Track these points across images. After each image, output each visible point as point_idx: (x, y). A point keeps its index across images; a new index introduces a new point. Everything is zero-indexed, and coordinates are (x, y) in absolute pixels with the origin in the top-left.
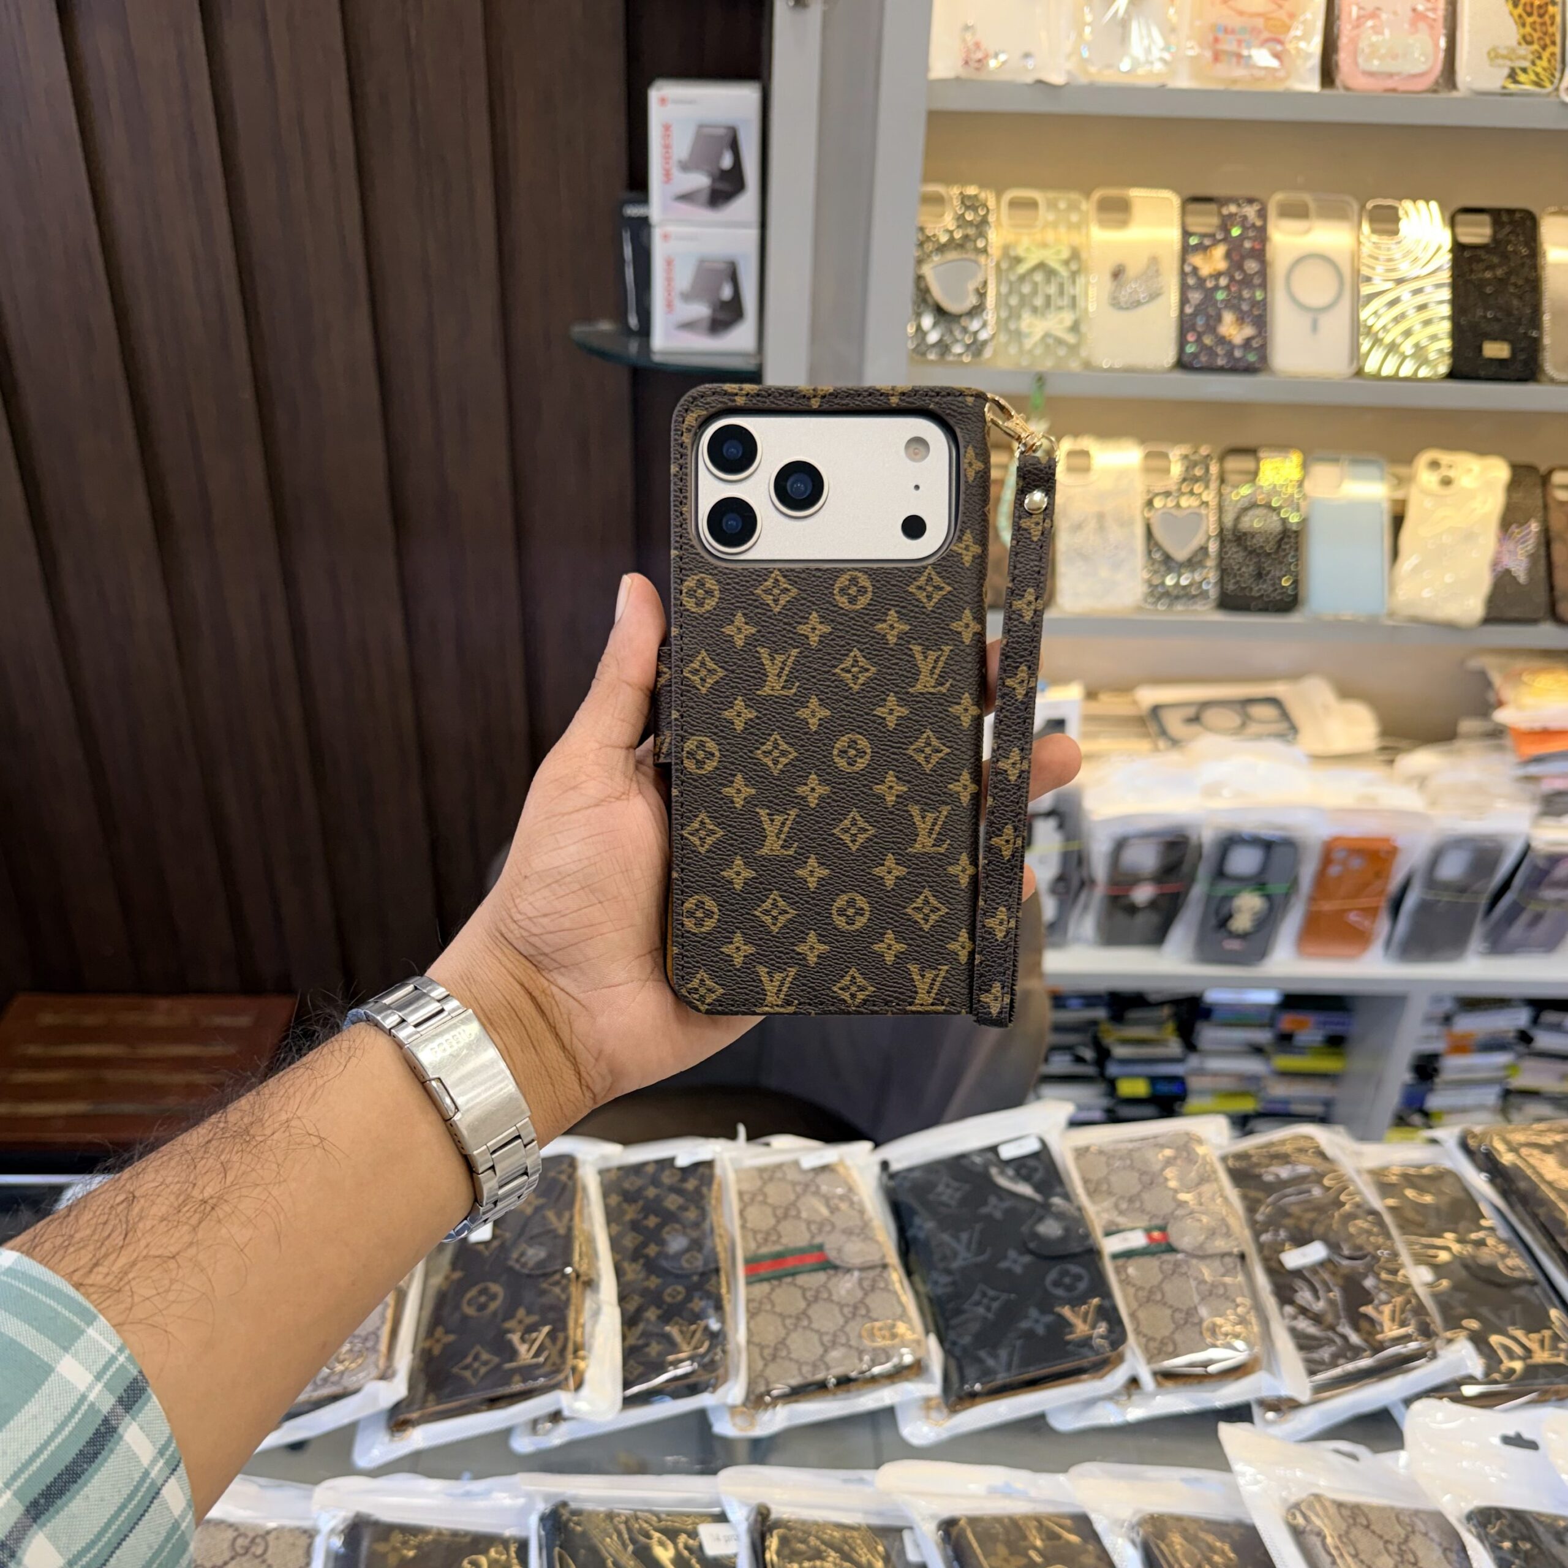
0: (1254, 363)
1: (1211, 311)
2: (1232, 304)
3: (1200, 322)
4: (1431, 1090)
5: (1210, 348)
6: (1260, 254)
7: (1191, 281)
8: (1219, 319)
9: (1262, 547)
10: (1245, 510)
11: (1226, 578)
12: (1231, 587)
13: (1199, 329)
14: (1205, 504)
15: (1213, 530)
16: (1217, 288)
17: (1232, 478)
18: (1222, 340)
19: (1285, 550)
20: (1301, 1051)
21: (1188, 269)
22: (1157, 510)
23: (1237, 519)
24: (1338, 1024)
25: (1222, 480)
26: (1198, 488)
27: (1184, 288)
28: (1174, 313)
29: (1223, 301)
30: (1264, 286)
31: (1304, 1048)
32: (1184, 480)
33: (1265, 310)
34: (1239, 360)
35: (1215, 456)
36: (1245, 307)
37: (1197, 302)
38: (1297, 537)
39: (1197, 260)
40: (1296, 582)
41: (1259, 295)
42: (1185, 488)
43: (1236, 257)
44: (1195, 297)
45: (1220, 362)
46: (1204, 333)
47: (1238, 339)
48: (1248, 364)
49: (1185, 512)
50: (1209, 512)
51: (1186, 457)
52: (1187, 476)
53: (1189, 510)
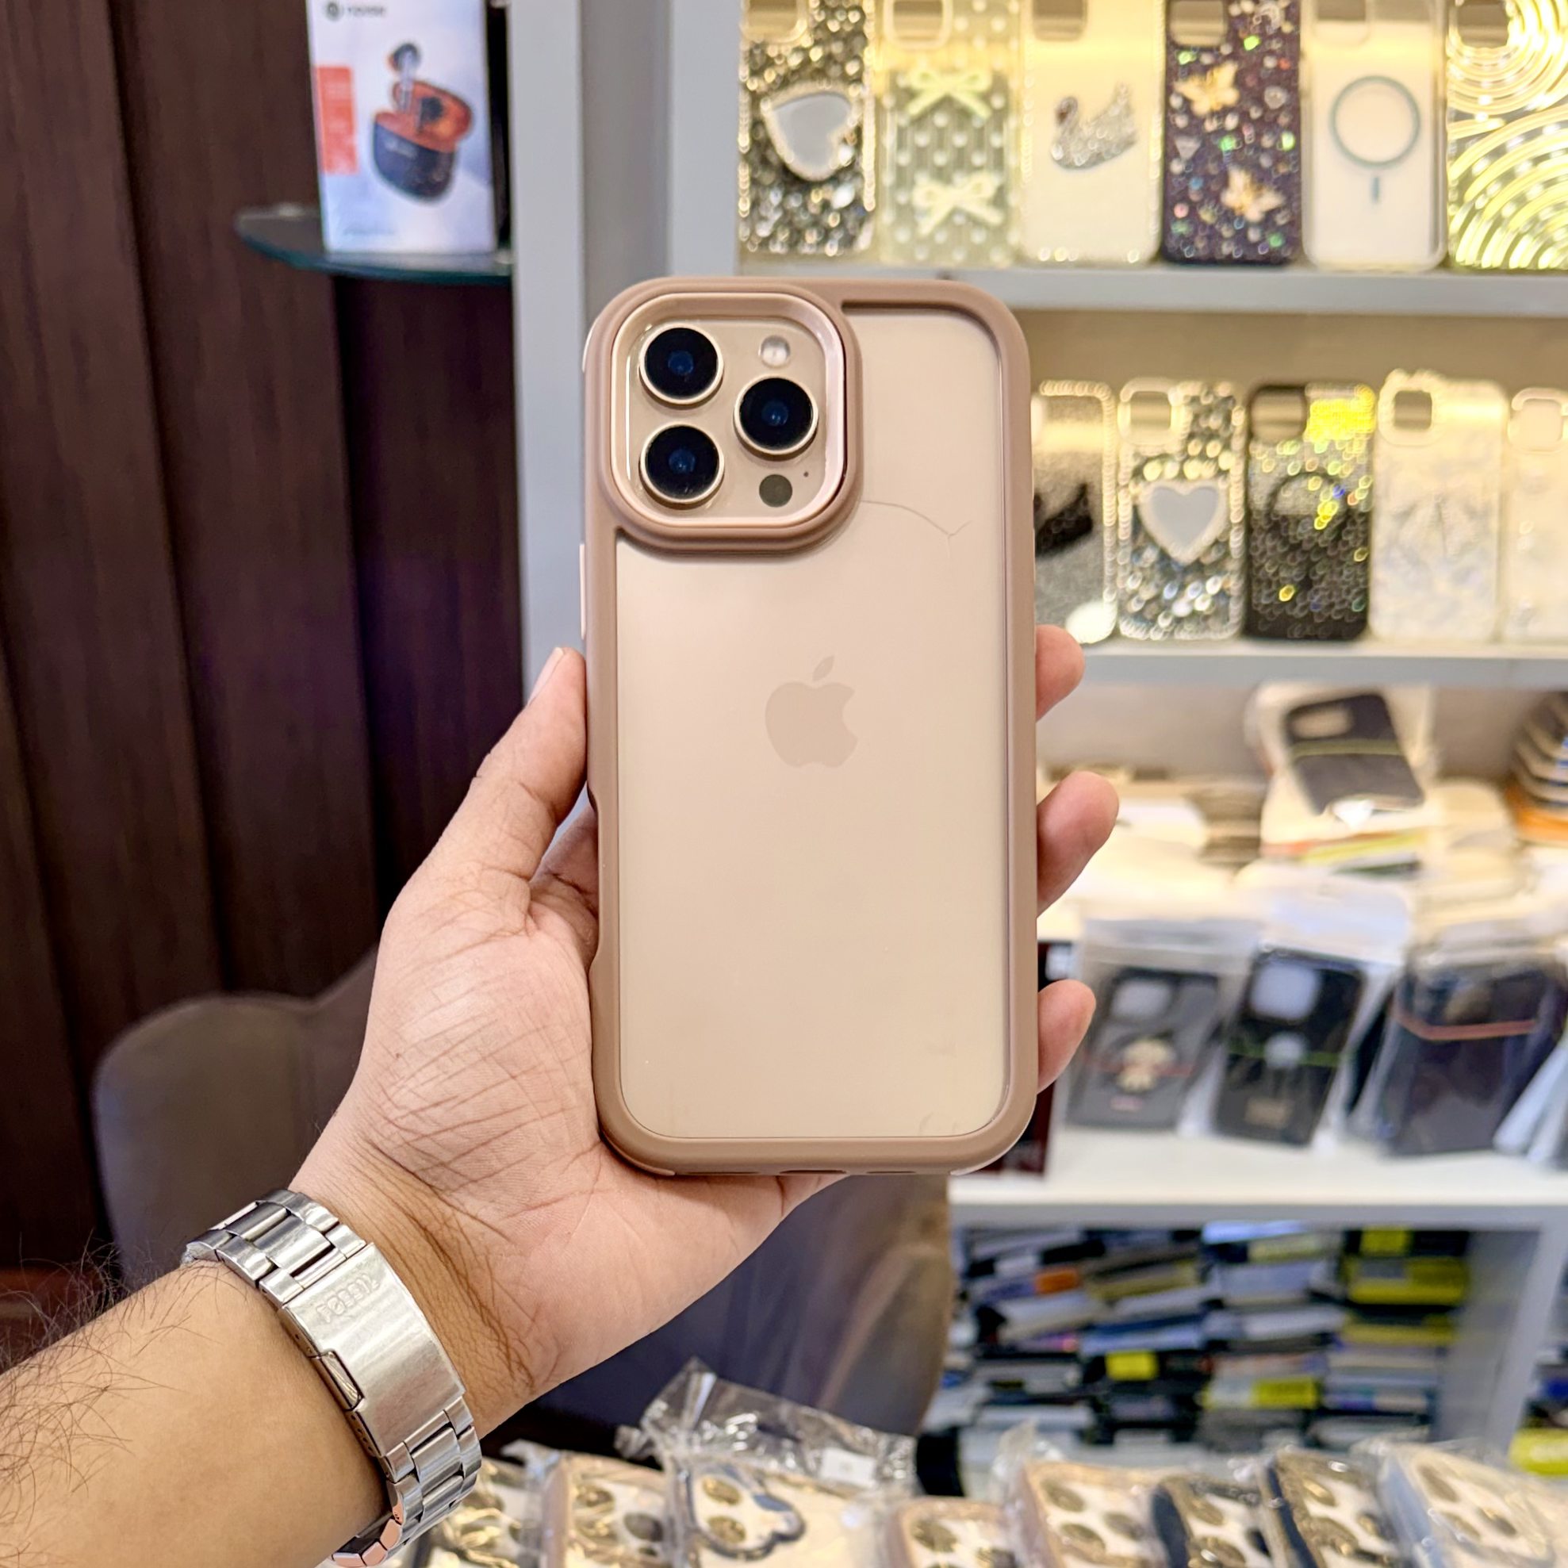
0: (1278, 250)
1: (1213, 168)
2: (1245, 158)
3: (1194, 186)
5: (1212, 227)
6: (1287, 78)
7: (1181, 122)
8: (1225, 182)
9: (1311, 539)
10: (1286, 481)
11: (1255, 588)
12: (1263, 602)
13: (1194, 197)
14: (1224, 473)
15: (1236, 514)
16: (1221, 132)
18: (1229, 215)
22: (1147, 483)
23: (1274, 495)
25: (1250, 436)
26: (1213, 448)
27: (1170, 133)
28: (1155, 173)
29: (1228, 152)
30: (1295, 126)
32: (1191, 436)
33: (1297, 163)
34: (1255, 245)
35: (1240, 398)
36: (1265, 162)
37: (1190, 155)
39: (1188, 88)
40: (1363, 592)
41: (1288, 142)
42: (1194, 448)
43: (1250, 83)
44: (1188, 147)
45: (1227, 249)
46: (1201, 203)
47: (1254, 213)
48: (1272, 251)
49: (1191, 487)
50: (1230, 486)
51: (1195, 400)
52: (1196, 430)
53: (1198, 484)
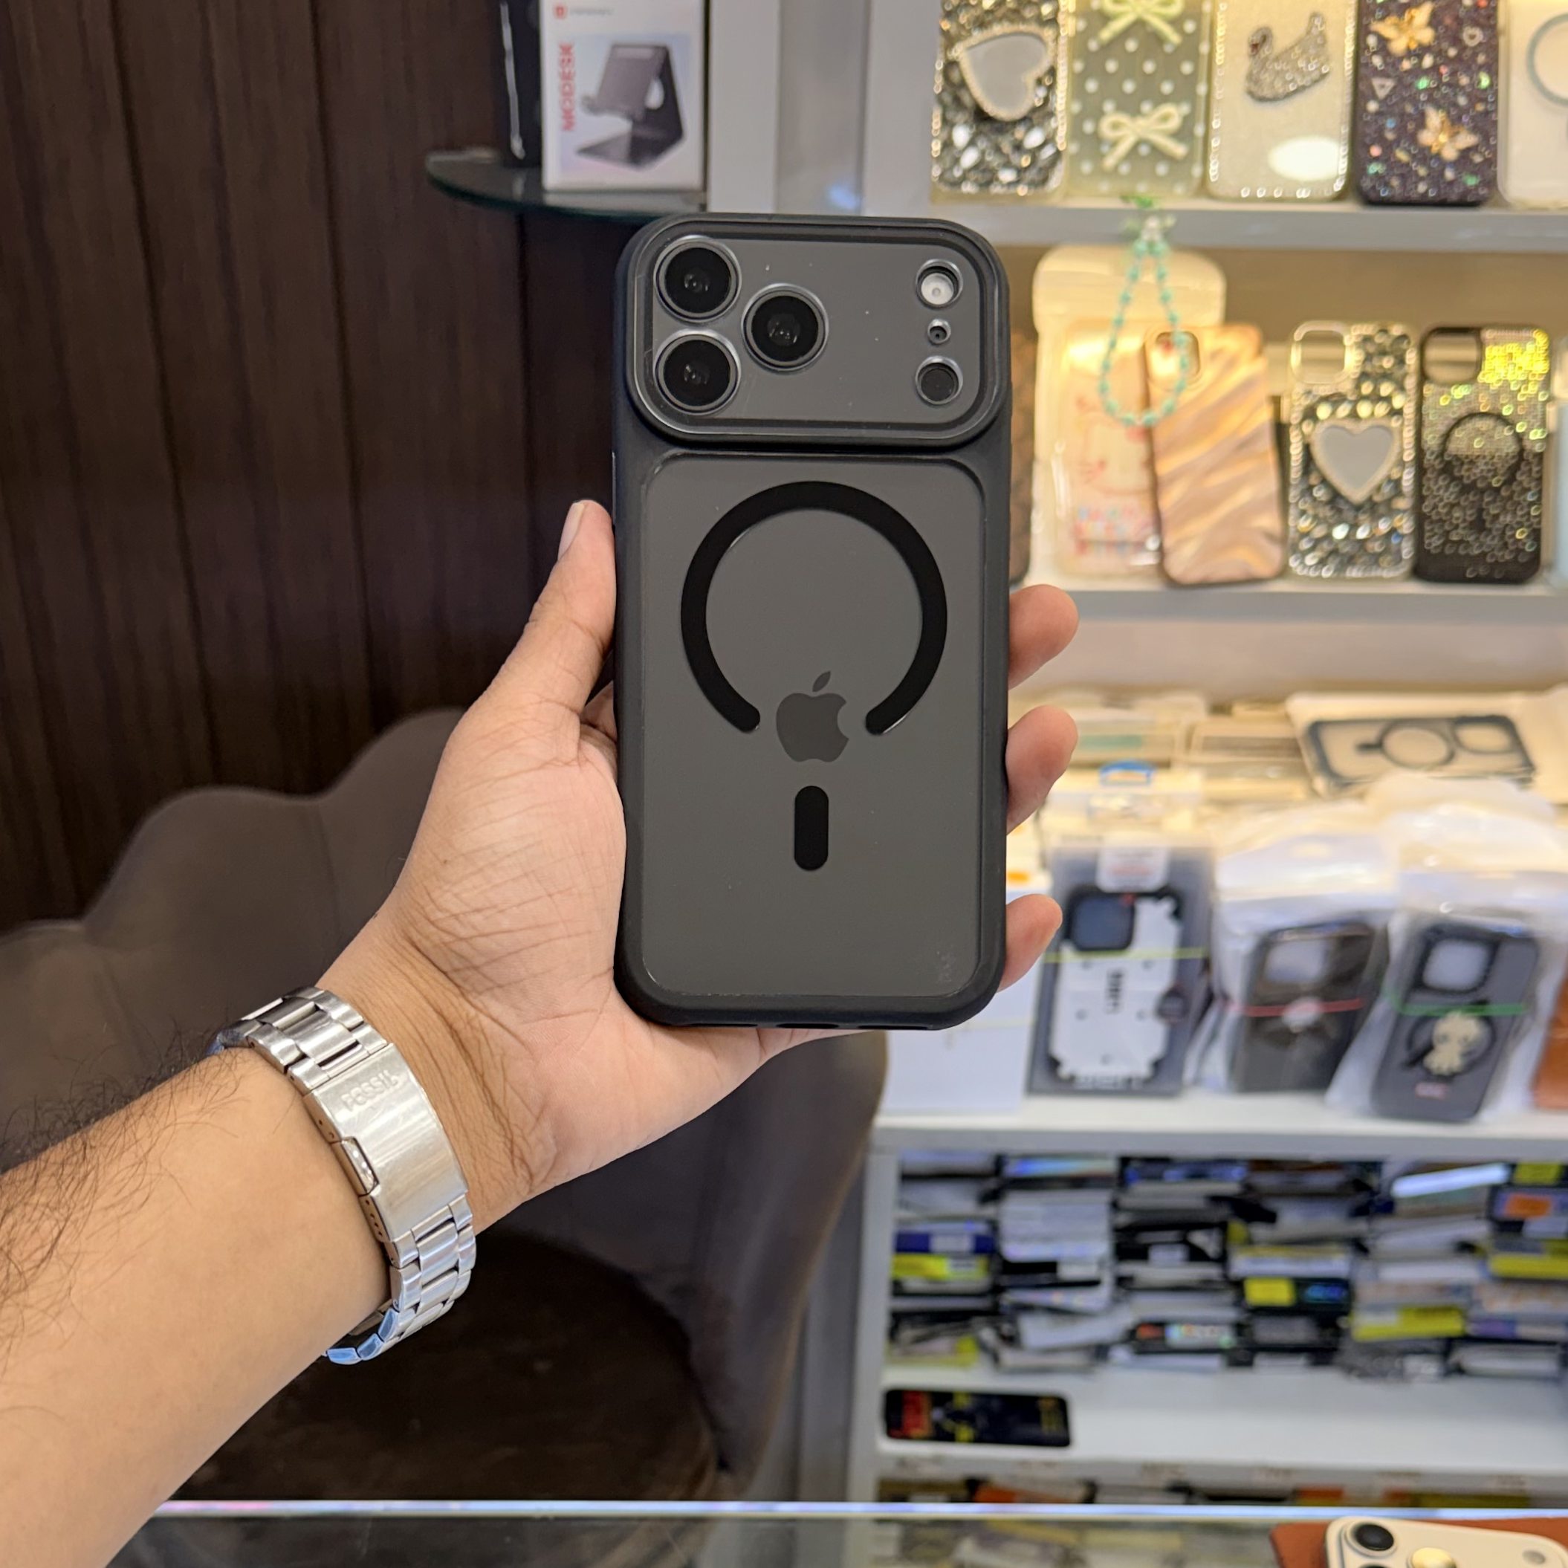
0: (1475, 191)
1: (1409, 108)
2: (1442, 97)
3: (1390, 126)
5: (1407, 165)
6: (1487, 18)
7: (1377, 61)
8: (1421, 122)
9: (1484, 478)
10: (1459, 422)
11: (1427, 528)
12: (1434, 543)
13: (1390, 136)
14: (1399, 412)
15: (1409, 456)
16: (1418, 72)
17: (1437, 373)
18: (1425, 155)
19: (1521, 483)
20: (1535, 1246)
21: (1369, 41)
22: (1323, 421)
23: (1447, 436)
25: (1423, 377)
26: (1386, 389)
27: (1361, 73)
29: (1426, 91)
30: (1492, 69)
31: (1536, 1241)
32: (1364, 376)
33: (1494, 104)
34: (1451, 183)
35: (1415, 339)
36: (1462, 101)
37: (1387, 93)
38: (1540, 462)
39: (1386, 28)
40: (1536, 535)
41: (1485, 81)
42: (1367, 388)
43: (1447, 22)
44: (1383, 87)
45: (1422, 188)
46: (1397, 142)
47: (1450, 154)
48: (1468, 191)
49: (1363, 426)
50: (1402, 424)
51: (1367, 339)
52: (1369, 369)
53: (1370, 423)
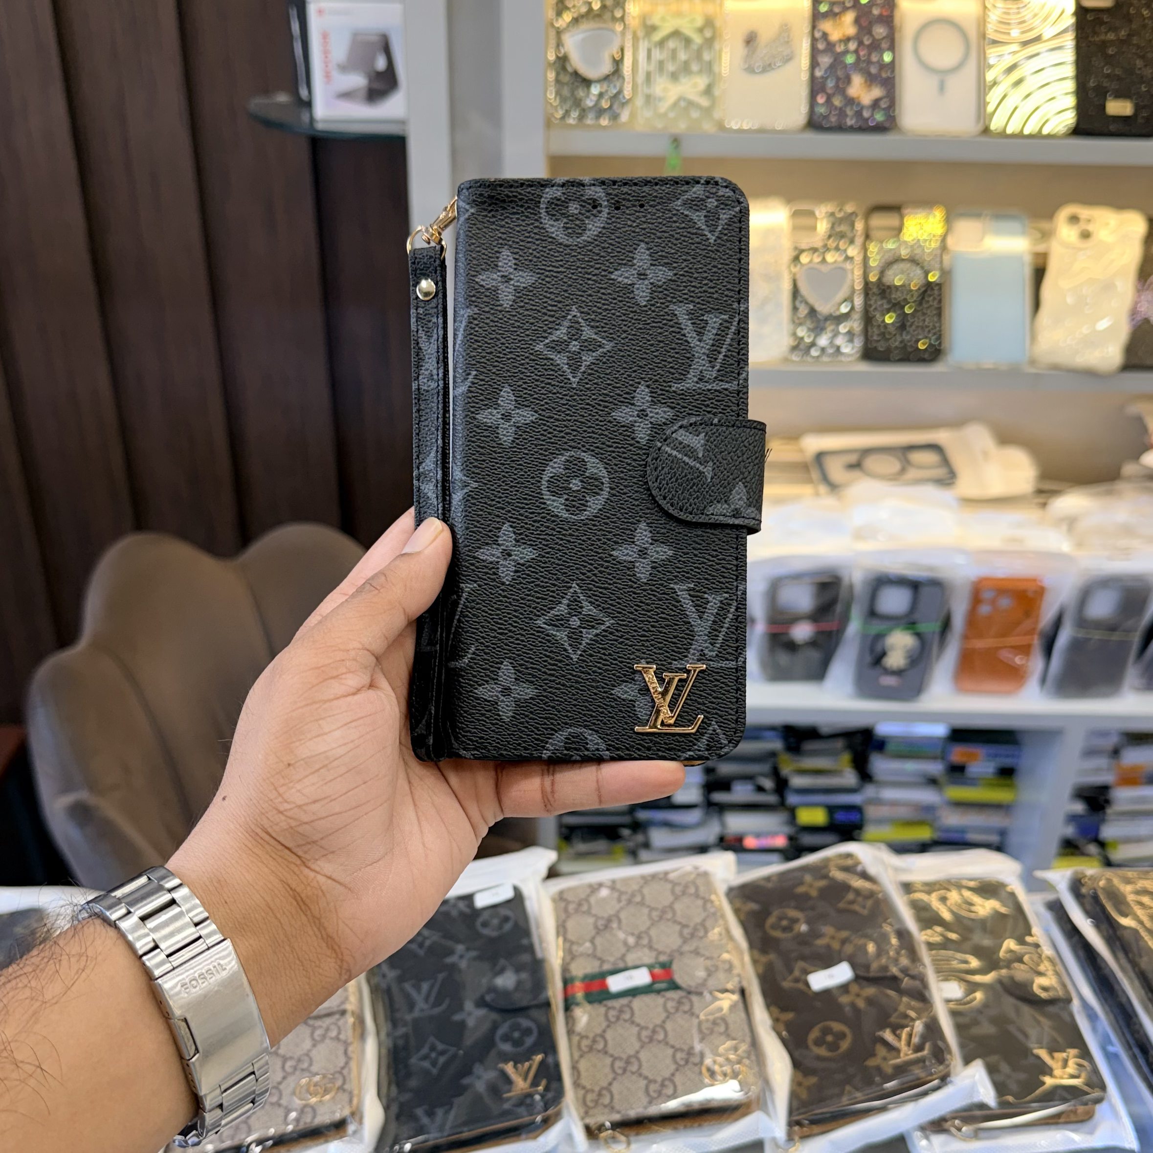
0: (883, 122)
1: (841, 74)
2: (862, 66)
3: (830, 84)
4: (1103, 821)
5: (840, 109)
6: (888, 20)
7: (821, 46)
8: (848, 82)
9: (905, 299)
10: (889, 264)
12: (875, 338)
13: (829, 91)
14: (848, 258)
15: (857, 284)
16: (846, 52)
17: (875, 234)
18: (851, 102)
19: (928, 302)
20: (972, 782)
21: (818, 35)
22: (802, 265)
23: (882, 273)
24: (1007, 756)
25: (867, 236)
26: (843, 244)
27: (814, 52)
28: (806, 77)
29: (852, 64)
30: (892, 48)
31: (974, 779)
32: (830, 236)
33: (893, 71)
34: (868, 119)
35: (859, 213)
36: (873, 70)
37: (827, 65)
38: (940, 289)
39: (826, 26)
41: (887, 57)
42: (831, 244)
43: (864, 23)
44: (825, 60)
45: (849, 121)
46: (834, 95)
47: (866, 100)
48: (877, 123)
49: (830, 268)
50: (854, 267)
51: (832, 214)
52: (833, 232)
53: (834, 266)
